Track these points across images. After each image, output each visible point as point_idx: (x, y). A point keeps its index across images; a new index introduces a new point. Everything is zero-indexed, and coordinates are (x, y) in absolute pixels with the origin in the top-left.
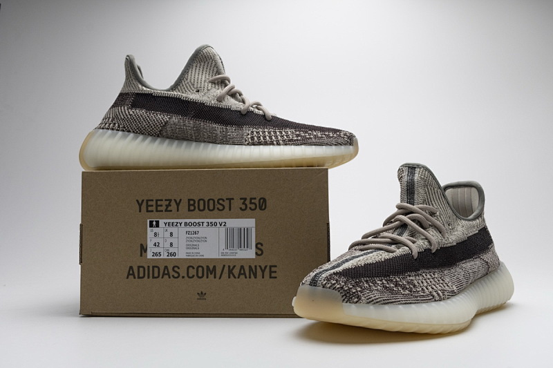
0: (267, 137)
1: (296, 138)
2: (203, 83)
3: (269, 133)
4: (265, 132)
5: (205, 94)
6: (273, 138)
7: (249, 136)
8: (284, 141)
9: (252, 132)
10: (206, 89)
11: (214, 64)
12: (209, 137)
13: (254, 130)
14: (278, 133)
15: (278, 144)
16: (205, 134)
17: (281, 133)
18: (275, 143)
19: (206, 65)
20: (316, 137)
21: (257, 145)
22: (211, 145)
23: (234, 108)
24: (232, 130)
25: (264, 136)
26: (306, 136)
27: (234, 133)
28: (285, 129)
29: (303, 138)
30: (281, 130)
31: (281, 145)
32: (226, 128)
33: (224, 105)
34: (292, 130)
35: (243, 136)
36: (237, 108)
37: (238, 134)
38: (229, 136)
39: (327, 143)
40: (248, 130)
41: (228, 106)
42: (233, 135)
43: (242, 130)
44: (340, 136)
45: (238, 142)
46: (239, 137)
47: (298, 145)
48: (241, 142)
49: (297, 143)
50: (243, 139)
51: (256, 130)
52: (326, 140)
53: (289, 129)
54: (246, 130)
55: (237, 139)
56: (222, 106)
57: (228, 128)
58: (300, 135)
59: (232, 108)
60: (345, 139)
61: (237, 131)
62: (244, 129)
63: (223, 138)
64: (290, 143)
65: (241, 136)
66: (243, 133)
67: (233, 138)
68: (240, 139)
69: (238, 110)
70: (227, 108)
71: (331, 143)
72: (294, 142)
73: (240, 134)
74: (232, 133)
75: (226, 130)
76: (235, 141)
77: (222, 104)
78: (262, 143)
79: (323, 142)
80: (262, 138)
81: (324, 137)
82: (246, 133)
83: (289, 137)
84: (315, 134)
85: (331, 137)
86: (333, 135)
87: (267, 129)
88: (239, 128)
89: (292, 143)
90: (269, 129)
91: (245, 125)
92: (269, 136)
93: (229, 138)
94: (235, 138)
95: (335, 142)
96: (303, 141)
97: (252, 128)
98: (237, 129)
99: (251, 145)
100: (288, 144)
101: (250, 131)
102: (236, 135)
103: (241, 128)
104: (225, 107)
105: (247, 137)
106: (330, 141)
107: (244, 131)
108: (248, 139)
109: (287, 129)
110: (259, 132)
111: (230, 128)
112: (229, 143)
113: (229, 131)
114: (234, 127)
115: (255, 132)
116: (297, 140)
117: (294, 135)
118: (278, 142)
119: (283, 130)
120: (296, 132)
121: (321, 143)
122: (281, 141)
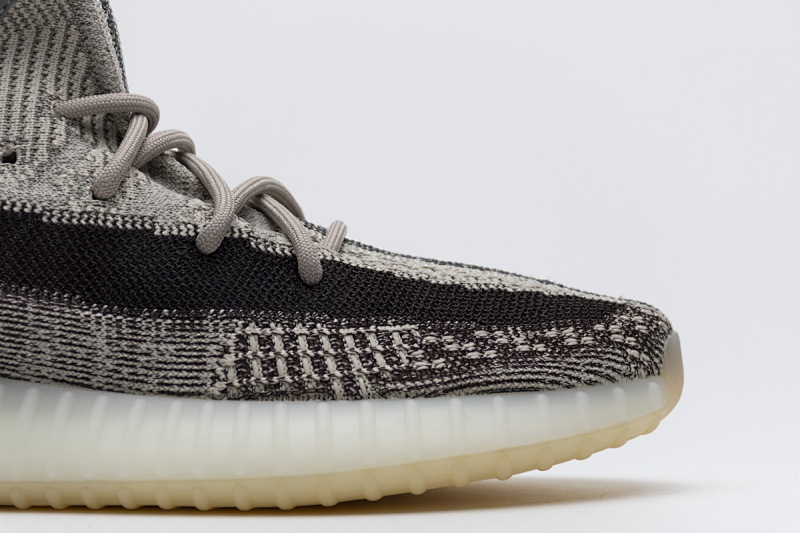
0: (306, 363)
1: (423, 365)
2: (30, 117)
3: (314, 343)
4: (293, 338)
5: (39, 172)
6: (331, 364)
7: (230, 359)
8: (374, 378)
9: (243, 339)
10: (42, 149)
11: (75, 37)
12: (59, 360)
13: (251, 329)
14: (350, 342)
15: (352, 393)
16: (43, 346)
17: (362, 341)
18: (337, 386)
19: (43, 46)
20: (507, 353)
21: (263, 397)
22: (68, 395)
23: (164, 226)
24: (158, 329)
25: (290, 356)
26: (465, 352)
27: (165, 343)
28: (377, 324)
29: (453, 363)
30: (361, 330)
31: (362, 398)
32: (131, 324)
33: (123, 217)
34: (407, 326)
35: (205, 356)
36: (178, 227)
37: (184, 350)
38: (143, 359)
39: (552, 378)
40: (226, 331)
41: (142, 218)
42: (163, 355)
43: (198, 331)
44: (610, 342)
45: (182, 385)
46: (186, 363)
47: (435, 394)
48: (196, 382)
49: (430, 385)
50: (205, 370)
51: (258, 330)
52: (549, 367)
53: (395, 324)
54: (216, 331)
55: (180, 370)
56: (114, 223)
57: (140, 322)
58: (443, 351)
59: (157, 227)
60: (628, 350)
61: (179, 334)
62: (207, 325)
63: (121, 365)
64: (400, 385)
65: (195, 357)
66: (204, 344)
67: (160, 366)
68: (190, 371)
69: (183, 234)
70: (138, 226)
71: (571, 377)
72: (419, 383)
73: (189, 347)
74: (158, 343)
75: (130, 331)
76: (171, 377)
77: (113, 211)
78: (283, 388)
79: (535, 373)
80: (281, 365)
81: (542, 353)
82: (218, 344)
83: (394, 359)
84: (504, 340)
85: (571, 348)
86: (579, 338)
87: (304, 325)
88: (187, 322)
89: (410, 389)
90: (314, 327)
91: (212, 307)
92: (312, 359)
93: (146, 365)
94: (170, 367)
95: (587, 372)
96: (455, 377)
97: (240, 323)
98: (179, 327)
99: (239, 399)
100: (392, 390)
101: (233, 336)
102: (175, 353)
103: (197, 322)
104: (129, 226)
105: (221, 361)
106: (566, 369)
107: (207, 334)
108: (226, 372)
109: (385, 324)
110: (269, 337)
111: (150, 323)
112: (146, 387)
113: (145, 336)
114: (165, 318)
115: (253, 341)
116: (431, 372)
117: (416, 349)
118: (350, 385)
119: (372, 328)
120: (423, 336)
121: (528, 381)
122: (361, 380)
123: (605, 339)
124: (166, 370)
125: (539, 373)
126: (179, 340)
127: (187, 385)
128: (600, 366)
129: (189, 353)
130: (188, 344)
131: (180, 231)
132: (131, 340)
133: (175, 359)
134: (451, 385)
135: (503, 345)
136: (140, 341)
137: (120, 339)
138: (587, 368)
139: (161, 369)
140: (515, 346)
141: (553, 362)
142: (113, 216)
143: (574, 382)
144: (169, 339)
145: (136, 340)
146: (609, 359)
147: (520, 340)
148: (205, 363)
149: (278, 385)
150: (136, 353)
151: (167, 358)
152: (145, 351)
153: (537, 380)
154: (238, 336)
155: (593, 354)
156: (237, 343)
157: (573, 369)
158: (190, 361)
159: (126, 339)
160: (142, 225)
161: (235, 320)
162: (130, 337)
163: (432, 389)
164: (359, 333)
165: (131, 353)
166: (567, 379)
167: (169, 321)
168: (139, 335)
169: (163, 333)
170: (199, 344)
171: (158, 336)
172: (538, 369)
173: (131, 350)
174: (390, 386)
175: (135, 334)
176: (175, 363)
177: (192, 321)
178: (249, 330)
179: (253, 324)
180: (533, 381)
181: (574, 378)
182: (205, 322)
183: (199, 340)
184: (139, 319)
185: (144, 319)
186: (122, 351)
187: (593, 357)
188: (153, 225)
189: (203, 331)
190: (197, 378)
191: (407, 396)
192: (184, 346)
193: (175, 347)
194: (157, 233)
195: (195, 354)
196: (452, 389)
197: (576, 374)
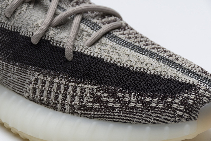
0: (53, 94)
1: (90, 105)
3: (59, 87)
4: (53, 83)
6: (60, 97)
7: (31, 86)
8: (72, 106)
9: (37, 80)
14: (70, 88)
15: (63, 110)
18: (59, 106)
23: (23, 31)
24: (14, 69)
25: (49, 90)
26: (108, 102)
27: (15, 74)
28: (83, 83)
29: (101, 106)
30: (76, 85)
31: (66, 113)
32: (6, 66)
33: (12, 26)
34: (93, 87)
35: (25, 83)
36: (27, 32)
37: (20, 79)
38: (9, 78)
39: (137, 120)
40: (33, 75)
41: (17, 27)
42: (14, 78)
43: (25, 73)
44: (171, 108)
45: (18, 90)
46: (20, 83)
47: (90, 117)
48: (22, 91)
49: (89, 114)
50: (24, 88)
51: (42, 78)
52: (138, 115)
53: (89, 84)
54: (30, 74)
55: (18, 85)
56: (9, 28)
57: (9, 66)
58: (100, 100)
59: (21, 32)
60: (177, 112)
61: (19, 72)
62: (28, 72)
63: (3, 78)
64: (79, 112)
65: (23, 82)
66: (26, 78)
67: (13, 82)
68: (21, 86)
69: (28, 36)
70: (15, 30)
71: (146, 121)
72: (86, 112)
73: (21, 78)
74: (13, 74)
75: (6, 68)
76: (16, 87)
77: (9, 24)
78: (43, 102)
79: (130, 117)
80: (45, 93)
81: (138, 108)
82: (29, 79)
83: (82, 100)
84: (127, 99)
85: (152, 107)
86: (158, 104)
87: (59, 78)
88: (22, 69)
89: (82, 114)
90: (61, 80)
91: (31, 65)
92: (56, 93)
93: (9, 80)
94: (15, 83)
95: (154, 119)
96: (99, 113)
97: (38, 73)
98: (20, 70)
99: (31, 101)
100: (76, 113)
101: (34, 77)
102: (17, 79)
103: (25, 70)
104: (13, 30)
105: (29, 86)
106: (145, 117)
107: (27, 75)
108: (29, 90)
109: (86, 84)
110: (45, 81)
111: (12, 67)
112: (9, 87)
113: (10, 71)
114: (17, 66)
115: (39, 81)
116: (91, 109)
117: (91, 97)
118: (63, 107)
119: (80, 85)
120: (97, 92)
121: (127, 120)
122: (67, 106)
123: (169, 105)
124: (14, 84)
125: (132, 117)
126: (19, 75)
127: (19, 91)
128: (160, 118)
129: (21, 80)
130: (21, 77)
131: (28, 34)
132: (6, 71)
133: (17, 81)
134: (96, 116)
135: (125, 101)
136: (8, 72)
137: (3, 70)
138: (155, 117)
139: (13, 83)
140: (130, 103)
141: (140, 113)
142: (9, 25)
143: (147, 122)
144: (16, 74)
145: (7, 71)
146: (166, 115)
147: (133, 100)
148: (24, 85)
149: (42, 100)
150: (7, 76)
151: (15, 80)
152: (9, 76)
153: (130, 120)
154: (36, 78)
155: (159, 112)
156: (34, 81)
157: (148, 118)
158: (21, 83)
159: (5, 70)
160: (17, 30)
161: (36, 72)
162: (6, 70)
163: (89, 116)
164: (75, 86)
165: (6, 75)
166: (144, 121)
167: (17, 67)
168: (8, 70)
169: (15, 71)
170: (24, 78)
171: (13, 72)
172: (132, 116)
173: (6, 74)
174: (76, 111)
175: (7, 69)
176: (17, 82)
177: (24, 69)
178: (39, 77)
179: (42, 75)
180: (128, 120)
181: (147, 121)
182: (27, 70)
183: (24, 76)
184: (9, 64)
185: (11, 65)
186: (3, 74)
187: (159, 114)
188: (20, 30)
189: (26, 73)
190: (22, 89)
191: (81, 116)
192: (20, 77)
193: (17, 77)
194: (20, 34)
195: (23, 81)
196: (97, 117)
197: (149, 120)
